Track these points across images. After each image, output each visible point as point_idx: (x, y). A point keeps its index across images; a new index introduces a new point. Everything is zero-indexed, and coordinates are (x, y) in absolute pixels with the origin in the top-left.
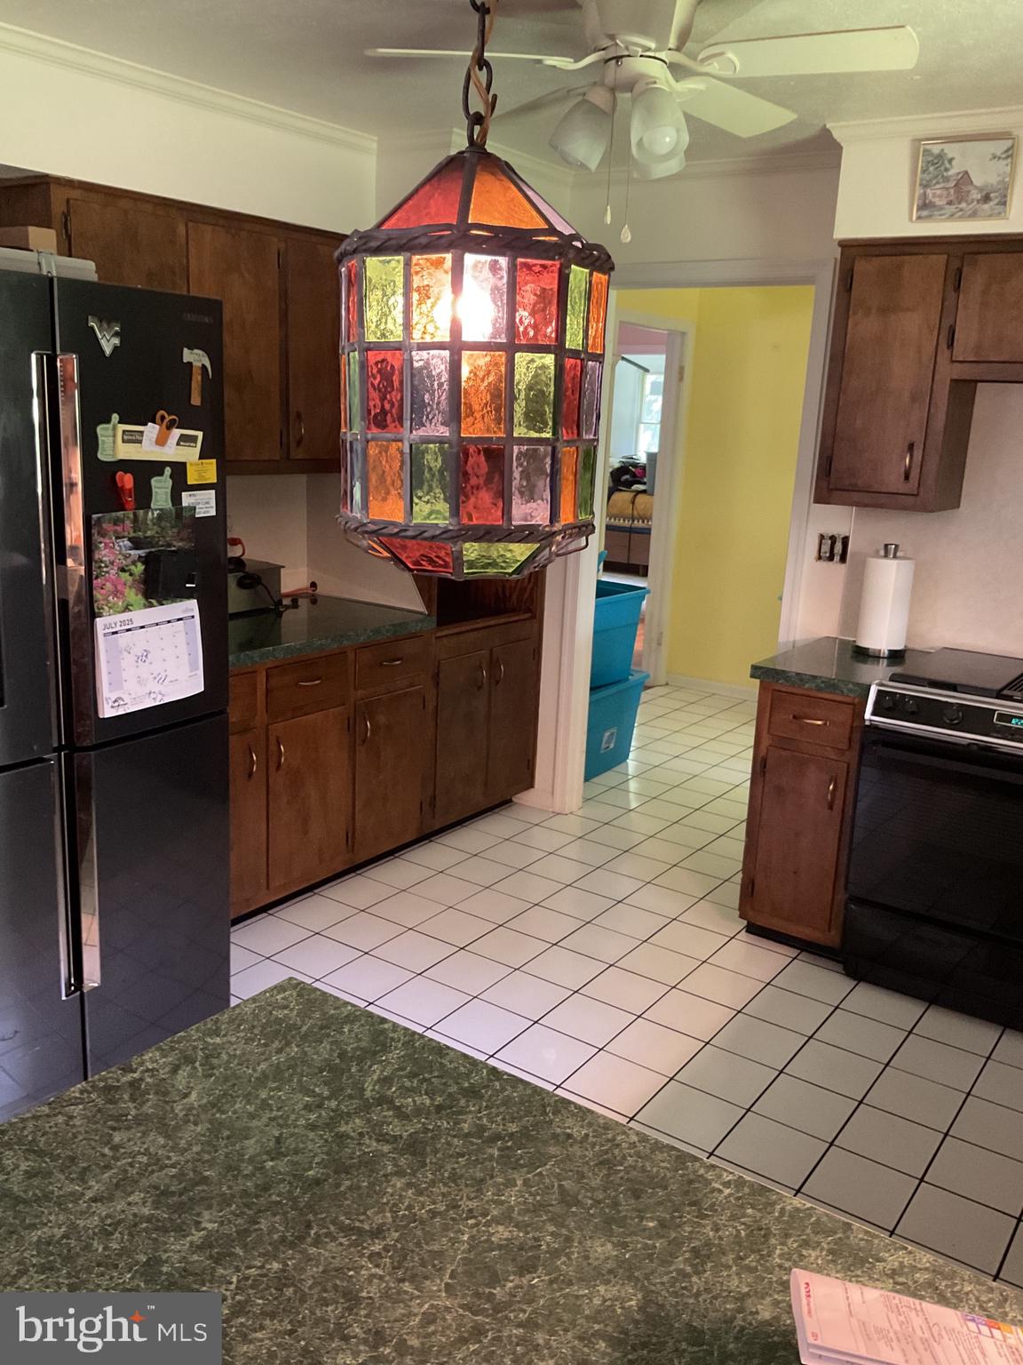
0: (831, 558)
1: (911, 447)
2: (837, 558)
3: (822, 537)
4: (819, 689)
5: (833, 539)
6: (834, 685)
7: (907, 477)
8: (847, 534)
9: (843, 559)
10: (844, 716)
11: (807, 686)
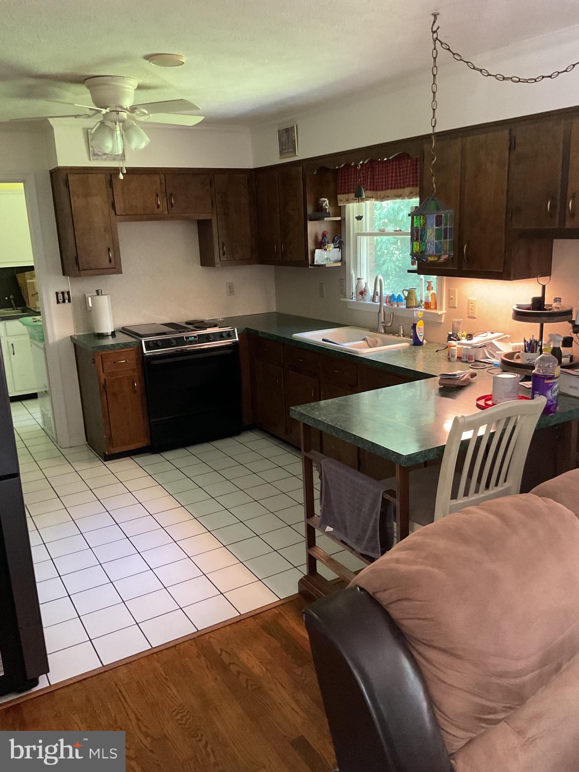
0: (64, 302)
1: (109, 250)
2: (67, 301)
3: (57, 293)
4: (122, 348)
5: (63, 293)
6: (127, 345)
7: (110, 261)
8: (68, 290)
9: (69, 301)
10: (133, 355)
11: (117, 348)
